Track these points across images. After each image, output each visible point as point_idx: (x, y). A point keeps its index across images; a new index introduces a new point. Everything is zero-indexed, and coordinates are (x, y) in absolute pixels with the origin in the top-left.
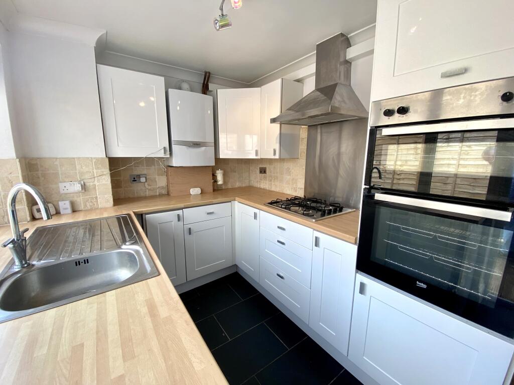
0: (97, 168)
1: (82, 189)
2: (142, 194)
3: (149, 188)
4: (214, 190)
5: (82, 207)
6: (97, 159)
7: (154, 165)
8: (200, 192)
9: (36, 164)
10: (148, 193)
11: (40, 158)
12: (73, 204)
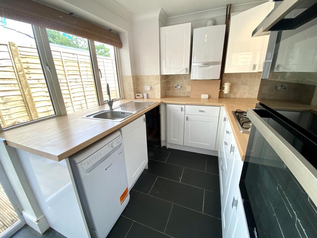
0: (156, 80)
1: (150, 89)
2: (178, 95)
3: (182, 92)
4: (219, 97)
5: (150, 97)
6: (156, 76)
7: (186, 79)
8: (208, 97)
9: (139, 78)
10: (182, 95)
11: (140, 76)
12: (147, 95)
